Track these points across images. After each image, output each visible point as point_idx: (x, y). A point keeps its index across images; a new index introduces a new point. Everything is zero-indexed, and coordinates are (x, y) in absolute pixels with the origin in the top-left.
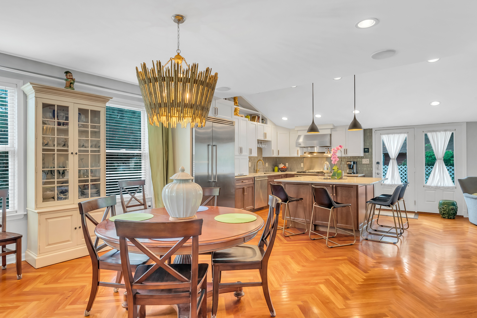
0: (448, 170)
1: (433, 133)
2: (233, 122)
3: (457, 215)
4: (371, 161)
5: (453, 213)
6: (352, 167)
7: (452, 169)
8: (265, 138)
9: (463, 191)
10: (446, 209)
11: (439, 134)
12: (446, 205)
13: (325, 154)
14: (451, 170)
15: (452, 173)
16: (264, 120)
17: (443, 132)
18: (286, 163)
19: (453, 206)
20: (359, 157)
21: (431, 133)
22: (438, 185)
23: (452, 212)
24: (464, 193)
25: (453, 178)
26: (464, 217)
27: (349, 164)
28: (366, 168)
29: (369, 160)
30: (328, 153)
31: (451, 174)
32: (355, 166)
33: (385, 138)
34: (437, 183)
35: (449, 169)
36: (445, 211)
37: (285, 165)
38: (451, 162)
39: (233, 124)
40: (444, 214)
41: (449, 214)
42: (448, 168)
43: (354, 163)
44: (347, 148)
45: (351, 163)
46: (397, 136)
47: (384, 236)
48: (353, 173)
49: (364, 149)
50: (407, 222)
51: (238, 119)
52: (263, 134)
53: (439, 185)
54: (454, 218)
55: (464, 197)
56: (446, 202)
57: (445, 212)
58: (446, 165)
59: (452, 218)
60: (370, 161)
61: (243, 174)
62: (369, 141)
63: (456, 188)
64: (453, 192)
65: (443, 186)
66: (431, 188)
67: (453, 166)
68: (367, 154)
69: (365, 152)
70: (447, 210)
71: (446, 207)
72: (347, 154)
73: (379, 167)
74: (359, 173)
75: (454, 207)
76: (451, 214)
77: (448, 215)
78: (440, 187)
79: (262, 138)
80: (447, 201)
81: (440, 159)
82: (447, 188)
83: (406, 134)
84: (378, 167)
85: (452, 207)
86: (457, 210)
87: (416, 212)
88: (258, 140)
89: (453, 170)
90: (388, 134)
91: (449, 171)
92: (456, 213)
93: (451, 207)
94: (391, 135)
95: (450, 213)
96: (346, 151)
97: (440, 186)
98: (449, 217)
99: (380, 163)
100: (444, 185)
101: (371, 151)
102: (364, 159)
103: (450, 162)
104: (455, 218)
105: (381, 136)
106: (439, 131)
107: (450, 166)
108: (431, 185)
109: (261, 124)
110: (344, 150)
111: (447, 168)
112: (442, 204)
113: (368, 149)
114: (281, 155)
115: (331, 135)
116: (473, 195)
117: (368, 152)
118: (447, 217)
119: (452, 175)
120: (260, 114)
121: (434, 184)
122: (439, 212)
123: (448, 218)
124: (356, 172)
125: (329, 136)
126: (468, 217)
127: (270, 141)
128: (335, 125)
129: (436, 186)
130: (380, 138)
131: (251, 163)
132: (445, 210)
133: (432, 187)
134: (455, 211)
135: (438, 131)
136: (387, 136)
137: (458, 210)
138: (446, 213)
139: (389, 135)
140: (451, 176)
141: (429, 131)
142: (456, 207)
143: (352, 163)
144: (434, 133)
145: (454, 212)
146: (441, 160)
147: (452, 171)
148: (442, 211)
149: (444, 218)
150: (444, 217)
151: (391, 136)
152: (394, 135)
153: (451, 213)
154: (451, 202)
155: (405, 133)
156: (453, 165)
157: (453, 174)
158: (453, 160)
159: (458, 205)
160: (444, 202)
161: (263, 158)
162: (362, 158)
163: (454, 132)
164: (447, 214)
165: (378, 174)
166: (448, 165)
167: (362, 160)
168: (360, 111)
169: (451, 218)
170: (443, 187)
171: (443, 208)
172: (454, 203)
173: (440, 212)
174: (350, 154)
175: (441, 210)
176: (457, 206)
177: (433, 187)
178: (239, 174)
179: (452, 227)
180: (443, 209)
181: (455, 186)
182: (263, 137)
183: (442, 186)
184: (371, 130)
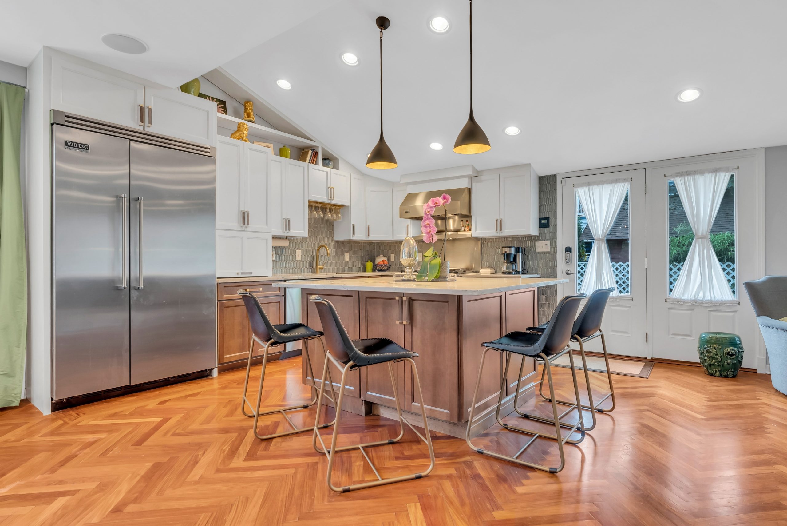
0: (724, 269)
1: (686, 178)
2: (209, 149)
3: (742, 367)
4: (554, 246)
5: (733, 364)
6: (512, 259)
7: (731, 268)
8: (331, 197)
9: (757, 312)
10: (717, 355)
11: (700, 179)
12: (715, 346)
13: (459, 233)
14: (729, 270)
15: (731, 275)
16: (328, 160)
17: (710, 174)
18: (391, 255)
19: (732, 348)
20: (529, 238)
21: (682, 178)
22: (697, 297)
23: (729, 361)
24: (758, 316)
25: (733, 285)
26: (758, 372)
27: (506, 252)
28: (543, 262)
29: (551, 243)
30: (466, 230)
31: (729, 277)
32: (519, 259)
33: (582, 193)
34: (697, 293)
35: (726, 268)
36: (713, 358)
37: (389, 259)
38: (729, 254)
39: (209, 153)
40: (712, 366)
41: (723, 365)
42: (724, 266)
43: (517, 250)
44: (501, 218)
45: (510, 250)
46: (607, 188)
47: (538, 437)
48: (514, 273)
49: (540, 219)
50: (611, 393)
51: (238, 146)
52: (327, 190)
53: (701, 295)
54: (734, 376)
55: (760, 326)
56: (717, 338)
57: (714, 361)
58: (720, 260)
59: (731, 375)
60: (551, 246)
61: (251, 273)
62: (549, 203)
63: (739, 304)
64: (732, 314)
65: (709, 298)
66: (682, 303)
67: (733, 262)
68: (546, 230)
69: (541, 226)
70: (717, 357)
71: (715, 348)
72: (501, 230)
73: (570, 259)
74: (528, 272)
75: (736, 349)
76: (728, 366)
77: (719, 369)
78: (702, 303)
79: (323, 198)
80: (718, 336)
81: (703, 237)
82: (718, 305)
83: (627, 183)
84: (568, 258)
85: (731, 350)
86: (742, 357)
87: (649, 358)
88: (310, 202)
89: (733, 270)
90: (589, 184)
91: (726, 272)
92: (740, 362)
93: (727, 349)
94: (595, 187)
95: (725, 364)
96: (499, 225)
97: (702, 300)
98: (724, 374)
99: (572, 250)
100: (713, 298)
101: (553, 224)
102: (540, 242)
103: (727, 254)
104: (738, 375)
105: (575, 189)
106: (701, 172)
107: (726, 262)
108: (683, 298)
109: (320, 167)
110: (497, 221)
111: (721, 266)
112: (707, 342)
113: (548, 219)
114: (375, 237)
115: (470, 190)
116: (783, 321)
117: (547, 225)
118: (718, 374)
119: (731, 279)
120: (317, 147)
121: (689, 295)
122: (699, 360)
123: (721, 375)
124: (523, 270)
125: (466, 192)
126: (768, 373)
127: (348, 206)
128: (479, 169)
129: (694, 300)
130: (573, 195)
131: (301, 252)
132: (714, 356)
133: (684, 302)
134: (738, 357)
135: (697, 174)
136: (586, 189)
137: (744, 355)
138: (716, 363)
139: (591, 188)
140: (729, 281)
141: (677, 173)
142: (740, 350)
143: (513, 251)
144: (690, 177)
145: (735, 362)
146: (706, 240)
147: (731, 272)
148: (706, 358)
149: (711, 375)
150: (711, 372)
151: (596, 190)
152: (601, 186)
153: (729, 364)
154: (729, 338)
155: (624, 180)
156: (732, 260)
157: (733, 277)
158: (733, 251)
159: (745, 345)
160: (711, 338)
161: (338, 242)
162: (535, 239)
163: (734, 174)
164: (718, 365)
165: (568, 274)
166: (724, 261)
167: (535, 244)
168: (520, 129)
169: (726, 376)
170: (710, 302)
171: (708, 352)
172: (735, 339)
173: (701, 361)
174: (509, 231)
175: (704, 356)
176: (741, 348)
177: (687, 302)
178: (238, 274)
179: (730, 405)
180: (708, 354)
181: (738, 299)
182: (327, 196)
183: (707, 300)
184: (553, 178)
